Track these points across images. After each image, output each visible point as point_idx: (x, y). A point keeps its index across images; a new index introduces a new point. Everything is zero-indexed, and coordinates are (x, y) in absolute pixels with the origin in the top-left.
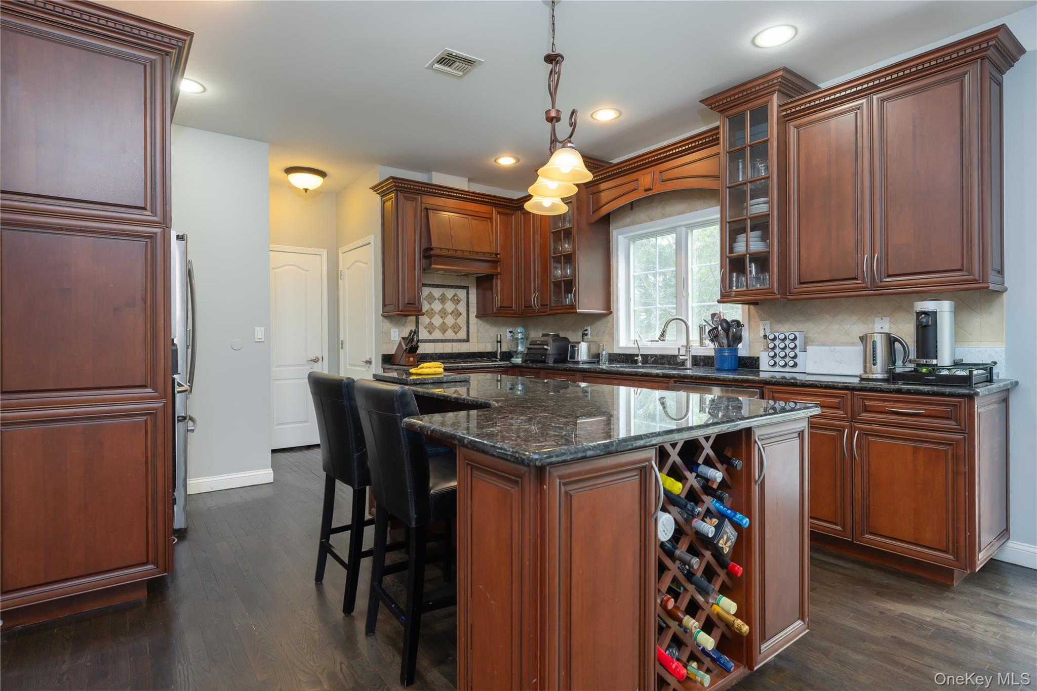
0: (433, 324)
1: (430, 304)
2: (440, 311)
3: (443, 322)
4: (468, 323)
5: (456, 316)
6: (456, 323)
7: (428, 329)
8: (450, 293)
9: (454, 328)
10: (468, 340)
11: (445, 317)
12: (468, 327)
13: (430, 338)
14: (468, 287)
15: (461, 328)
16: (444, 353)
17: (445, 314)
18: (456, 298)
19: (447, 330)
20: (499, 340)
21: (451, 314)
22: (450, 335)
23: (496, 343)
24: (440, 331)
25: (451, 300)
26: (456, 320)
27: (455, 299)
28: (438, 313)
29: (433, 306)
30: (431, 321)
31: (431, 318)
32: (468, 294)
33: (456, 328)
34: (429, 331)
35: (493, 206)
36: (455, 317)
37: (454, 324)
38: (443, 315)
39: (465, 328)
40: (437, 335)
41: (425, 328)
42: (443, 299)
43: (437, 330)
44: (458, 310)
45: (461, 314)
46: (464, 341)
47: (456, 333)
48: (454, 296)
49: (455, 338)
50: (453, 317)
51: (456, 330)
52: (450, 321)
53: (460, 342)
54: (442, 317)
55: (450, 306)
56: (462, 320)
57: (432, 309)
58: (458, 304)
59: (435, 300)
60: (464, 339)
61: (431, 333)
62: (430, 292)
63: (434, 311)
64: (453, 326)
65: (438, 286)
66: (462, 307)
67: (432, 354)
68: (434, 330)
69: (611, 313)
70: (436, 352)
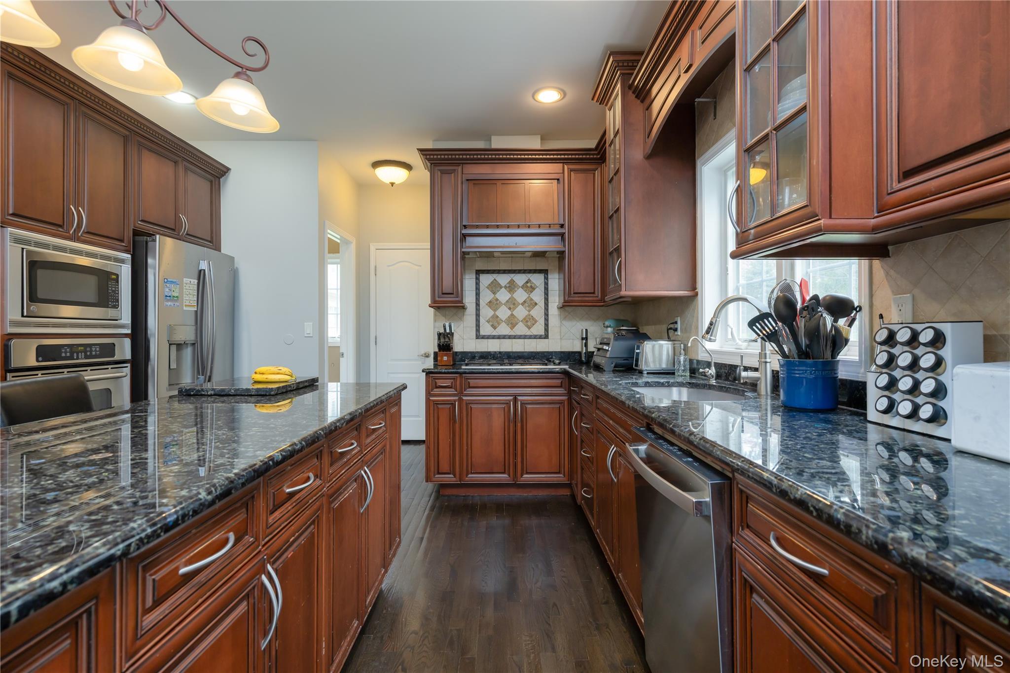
0: (497, 317)
1: (494, 293)
2: (507, 301)
3: (512, 315)
4: (546, 315)
5: (529, 306)
6: (529, 315)
7: (491, 323)
8: (520, 279)
9: (527, 322)
10: (546, 336)
11: (514, 309)
12: (546, 320)
13: (495, 333)
14: (547, 270)
15: (536, 321)
16: (512, 352)
17: (514, 304)
18: (529, 285)
19: (517, 324)
20: (584, 337)
21: (523, 304)
22: (520, 329)
23: (580, 341)
24: (508, 325)
25: (522, 287)
26: (529, 311)
27: (529, 288)
28: (504, 304)
29: (498, 296)
30: (495, 314)
31: (495, 310)
32: (546, 278)
33: (529, 321)
34: (492, 326)
35: (563, 163)
36: (527, 308)
37: (526, 316)
38: (512, 306)
39: (542, 321)
40: (504, 330)
41: (488, 321)
42: (511, 287)
43: (503, 325)
44: (532, 300)
45: (536, 304)
46: (540, 337)
47: (529, 328)
48: (527, 282)
49: (528, 333)
50: (525, 308)
51: (529, 324)
52: (521, 312)
53: (535, 338)
54: (510, 309)
55: (521, 295)
56: (538, 312)
57: (497, 300)
58: (531, 292)
59: (501, 288)
60: (541, 335)
61: (495, 328)
62: (495, 279)
63: (500, 302)
64: (524, 319)
65: (505, 272)
66: (538, 296)
67: (496, 352)
68: (499, 324)
69: (697, 294)
70: (502, 350)
